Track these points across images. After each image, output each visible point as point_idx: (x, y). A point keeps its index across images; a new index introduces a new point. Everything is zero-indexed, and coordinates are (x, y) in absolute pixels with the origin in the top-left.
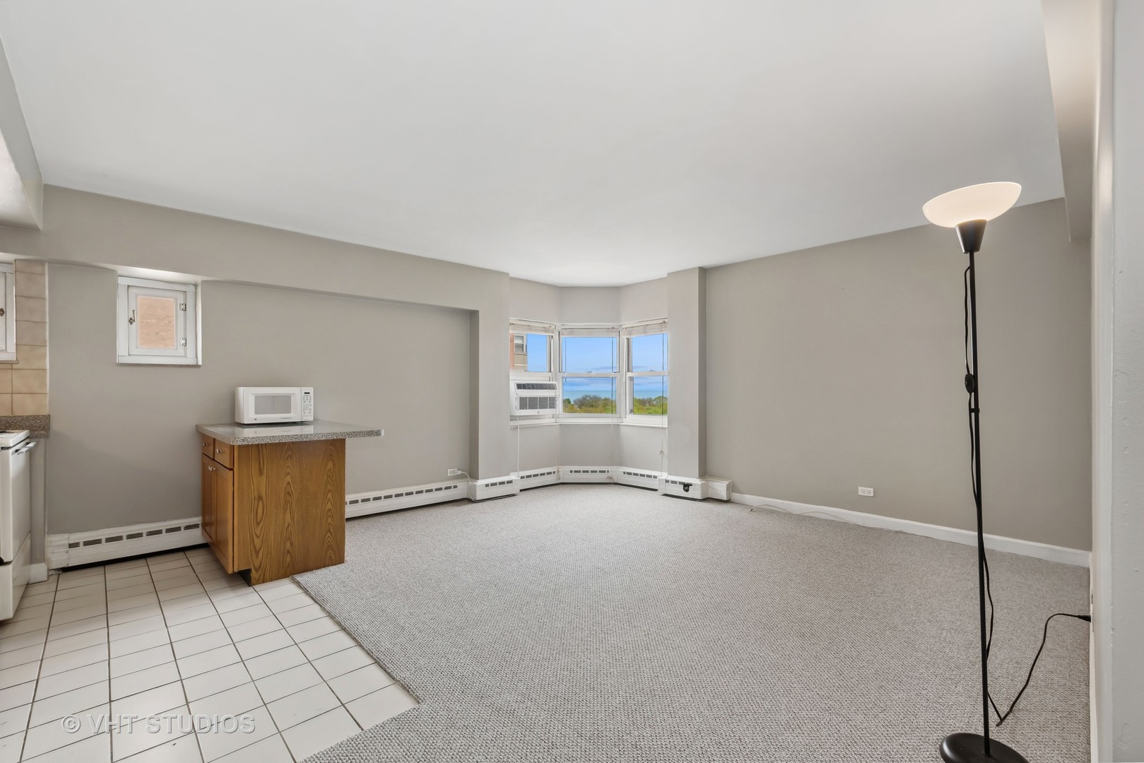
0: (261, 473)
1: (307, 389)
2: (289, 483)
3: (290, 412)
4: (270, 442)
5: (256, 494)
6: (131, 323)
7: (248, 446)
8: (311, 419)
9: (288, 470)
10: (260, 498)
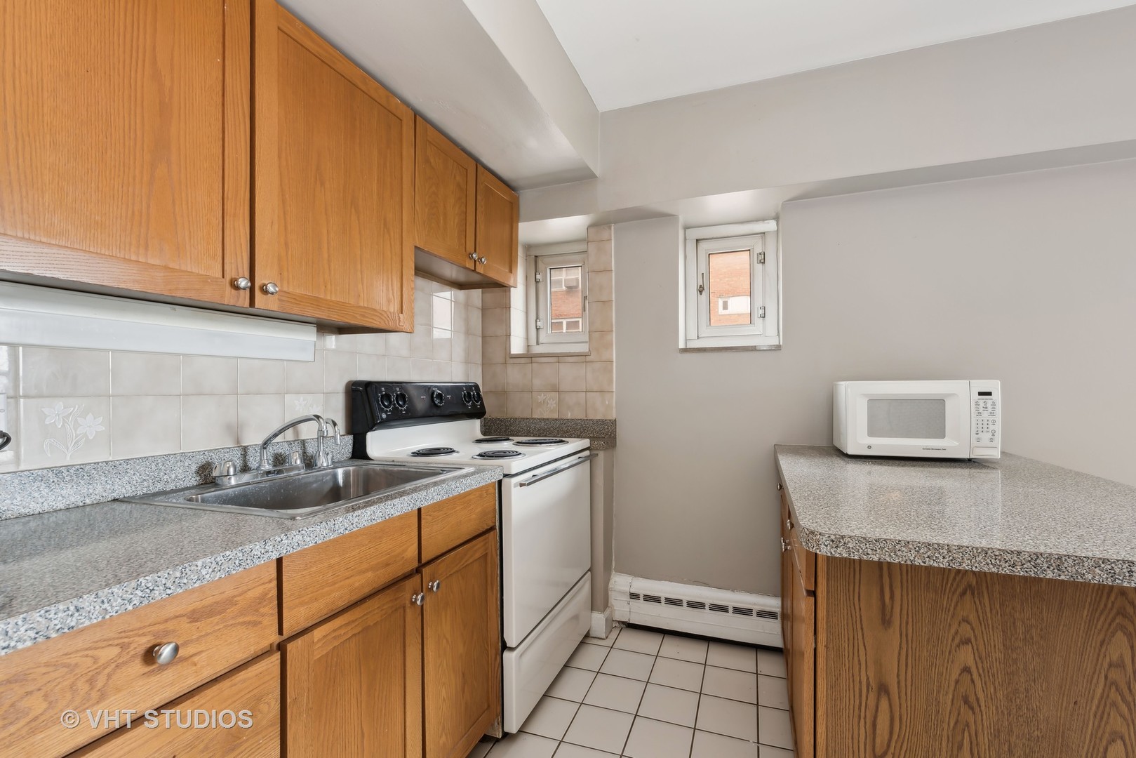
0: (886, 622)
1: (985, 386)
2: (966, 670)
3: (942, 435)
4: (918, 562)
5: (871, 675)
6: (701, 292)
7: (849, 562)
8: (995, 454)
9: (966, 630)
10: (883, 689)
